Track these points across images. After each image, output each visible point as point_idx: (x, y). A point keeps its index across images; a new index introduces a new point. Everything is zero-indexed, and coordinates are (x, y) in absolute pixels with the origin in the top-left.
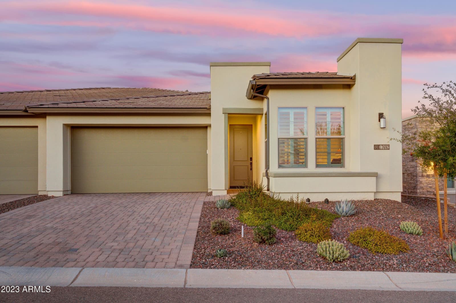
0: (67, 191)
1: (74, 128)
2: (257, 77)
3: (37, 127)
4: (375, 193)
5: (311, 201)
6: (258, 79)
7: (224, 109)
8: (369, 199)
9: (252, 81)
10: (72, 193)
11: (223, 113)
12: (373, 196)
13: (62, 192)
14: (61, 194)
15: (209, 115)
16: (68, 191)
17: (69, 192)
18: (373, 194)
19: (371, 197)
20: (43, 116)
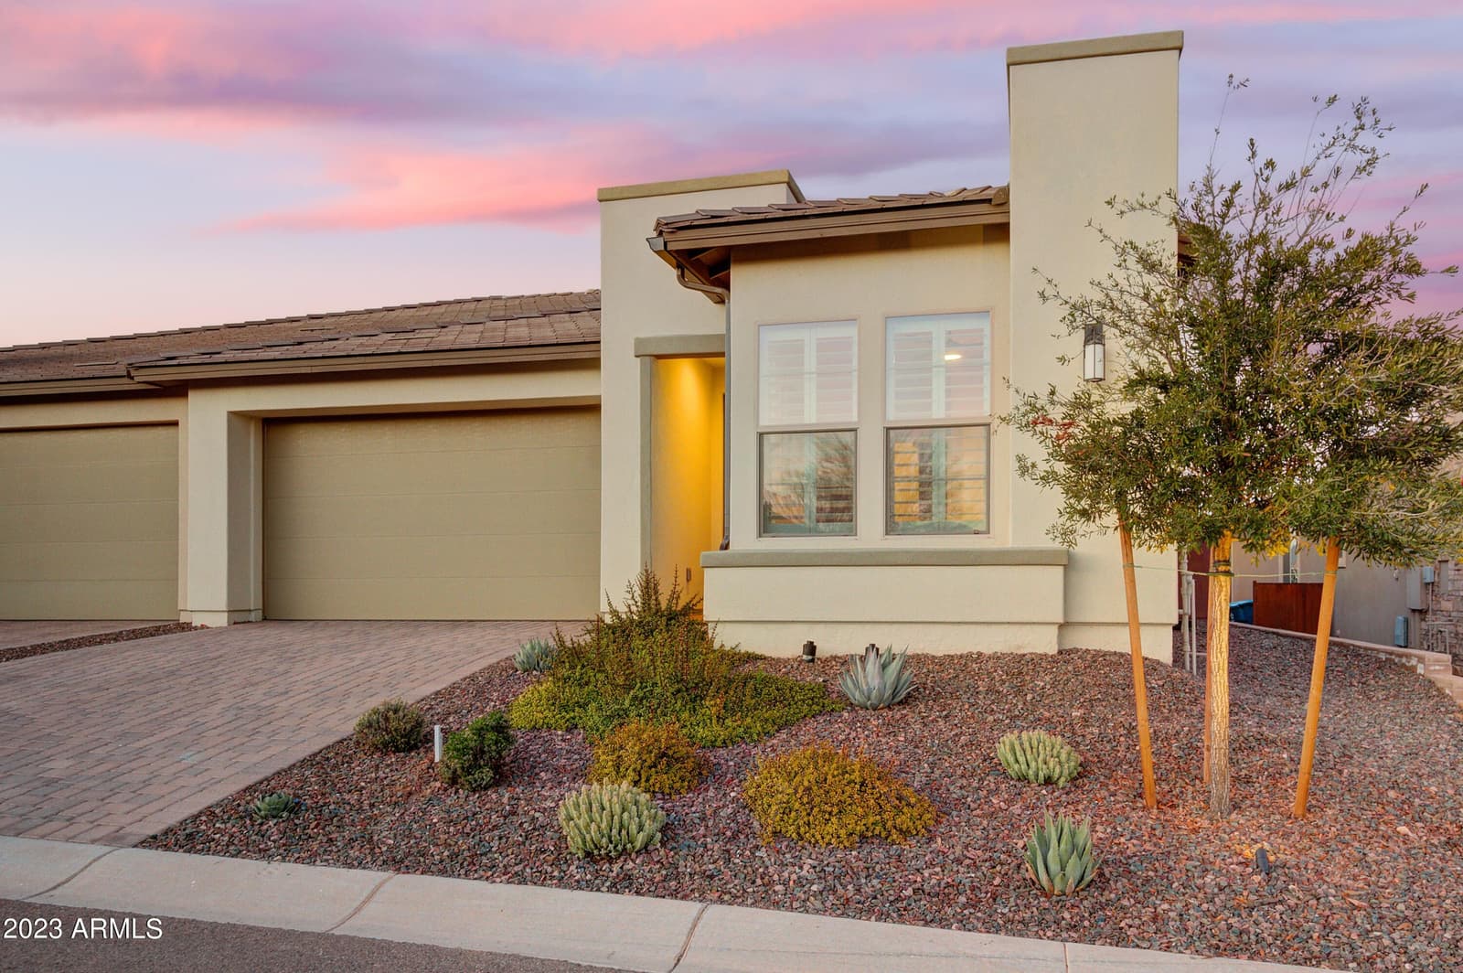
0: (247, 613)
1: (273, 424)
2: (667, 224)
3: (175, 424)
4: (1061, 626)
5: (818, 654)
6: (672, 232)
7: (639, 342)
8: (1040, 651)
9: (654, 240)
10: (265, 619)
11: (637, 356)
12: (1055, 640)
13: (226, 614)
14: (221, 620)
15: (593, 364)
16: (250, 611)
17: (253, 614)
18: (1055, 629)
19: (1045, 642)
20: (177, 390)
